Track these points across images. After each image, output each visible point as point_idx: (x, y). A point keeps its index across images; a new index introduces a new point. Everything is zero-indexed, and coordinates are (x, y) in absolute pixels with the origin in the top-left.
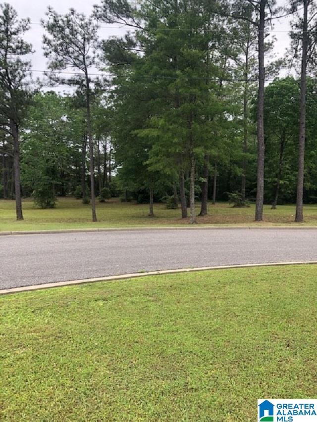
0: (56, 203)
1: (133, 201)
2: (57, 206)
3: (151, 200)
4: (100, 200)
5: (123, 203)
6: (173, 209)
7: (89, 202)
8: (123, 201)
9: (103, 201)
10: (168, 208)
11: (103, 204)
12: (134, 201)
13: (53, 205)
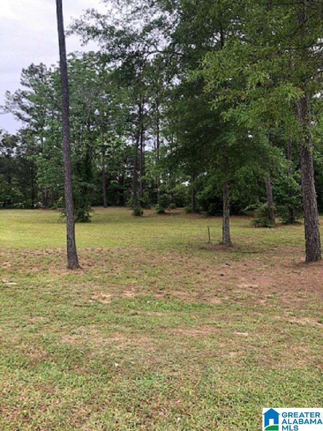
0: (90, 214)
1: (202, 212)
2: (92, 219)
3: (227, 211)
4: (158, 211)
5: (189, 215)
6: (266, 227)
7: (142, 213)
8: (189, 212)
9: (161, 213)
10: (257, 224)
11: (162, 217)
12: (205, 212)
13: (87, 217)
